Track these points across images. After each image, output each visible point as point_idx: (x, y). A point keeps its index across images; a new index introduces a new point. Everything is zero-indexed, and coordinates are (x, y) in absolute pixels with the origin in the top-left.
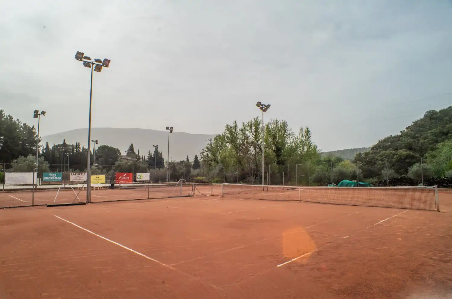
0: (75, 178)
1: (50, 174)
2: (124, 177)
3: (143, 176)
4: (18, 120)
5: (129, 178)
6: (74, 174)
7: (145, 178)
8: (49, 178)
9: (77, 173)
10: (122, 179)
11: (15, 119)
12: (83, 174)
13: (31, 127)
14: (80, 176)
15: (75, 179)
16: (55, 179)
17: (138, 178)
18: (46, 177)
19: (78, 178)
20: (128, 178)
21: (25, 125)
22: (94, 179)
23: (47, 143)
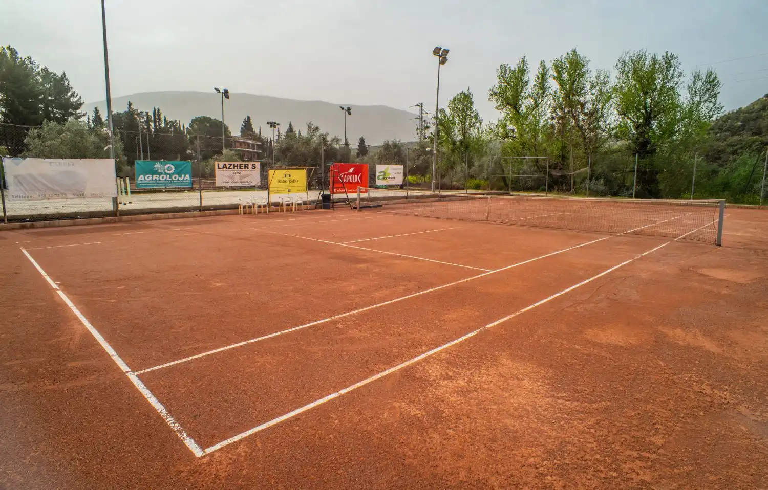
0: (229, 176)
1: (158, 165)
2: (350, 174)
3: (389, 174)
4: (30, 59)
5: (361, 178)
6: (225, 166)
7: (394, 178)
8: (156, 177)
9: (233, 163)
10: (345, 180)
11: (22, 55)
12: (250, 167)
13: (59, 74)
14: (244, 172)
15: (226, 179)
16: (172, 182)
17: (379, 179)
18: (145, 173)
19: (237, 178)
20: (358, 178)
21: (45, 70)
22: (279, 182)
23: (96, 109)
